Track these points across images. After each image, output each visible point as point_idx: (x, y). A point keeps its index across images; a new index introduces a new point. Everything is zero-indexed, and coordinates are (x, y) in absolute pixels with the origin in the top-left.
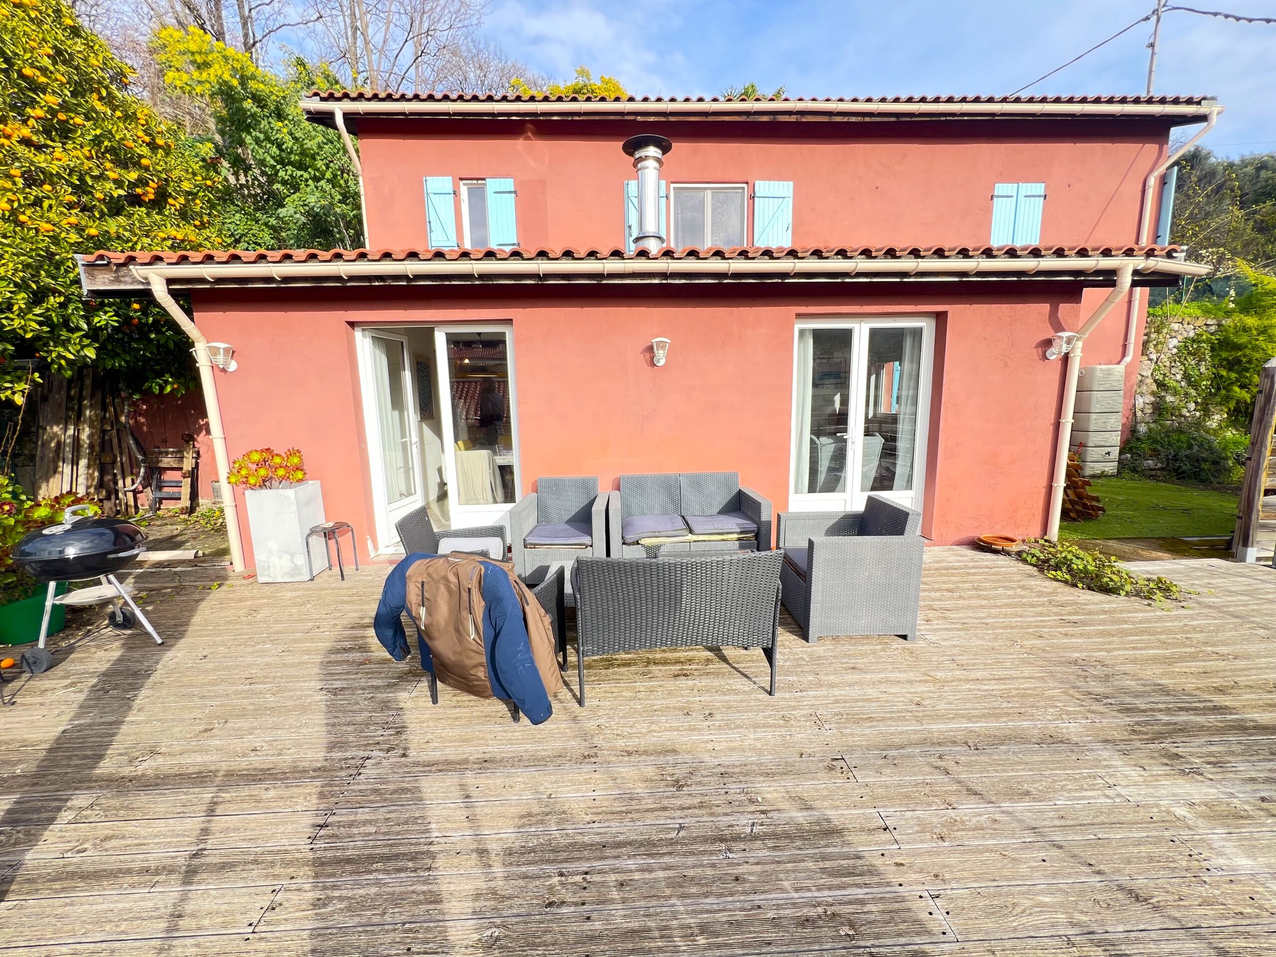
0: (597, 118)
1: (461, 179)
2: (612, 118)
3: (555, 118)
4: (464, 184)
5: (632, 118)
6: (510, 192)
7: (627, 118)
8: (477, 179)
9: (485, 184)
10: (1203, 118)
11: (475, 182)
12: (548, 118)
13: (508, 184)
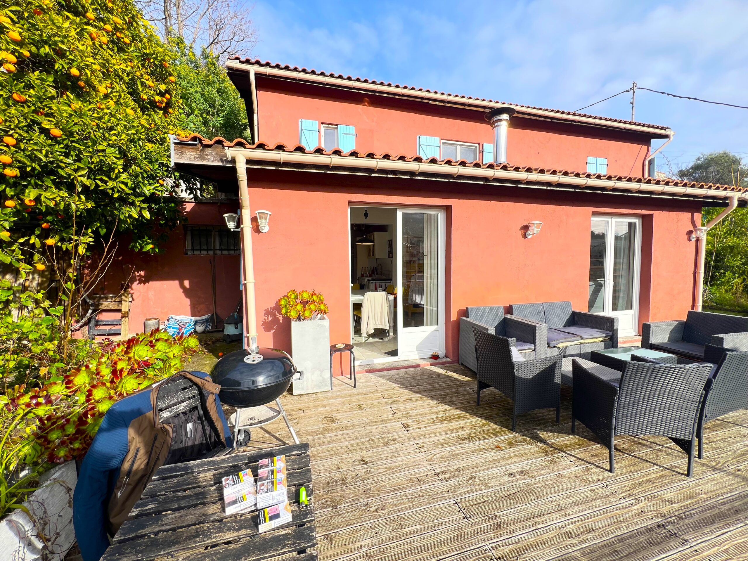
0: (409, 99)
1: (322, 123)
2: (416, 100)
3: (385, 95)
4: (324, 127)
5: (427, 101)
6: (352, 134)
7: (424, 101)
8: (332, 124)
9: (337, 128)
10: (666, 136)
11: (331, 126)
12: (381, 95)
13: (352, 130)
